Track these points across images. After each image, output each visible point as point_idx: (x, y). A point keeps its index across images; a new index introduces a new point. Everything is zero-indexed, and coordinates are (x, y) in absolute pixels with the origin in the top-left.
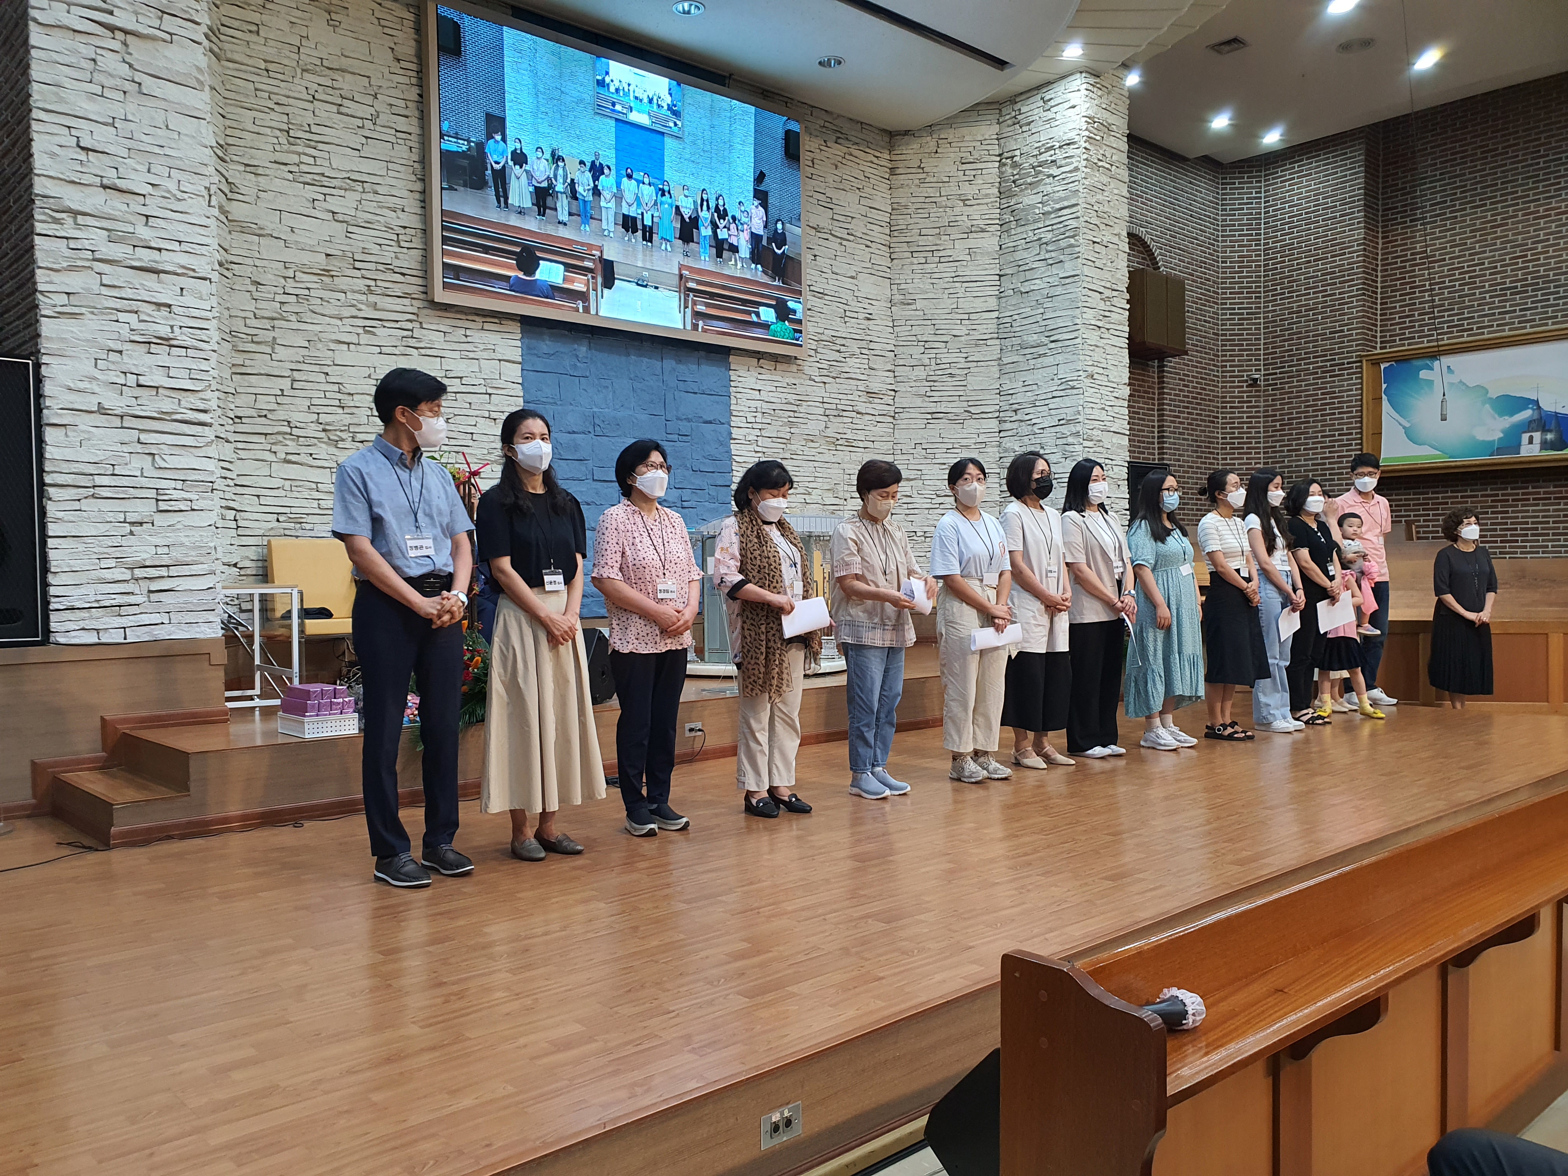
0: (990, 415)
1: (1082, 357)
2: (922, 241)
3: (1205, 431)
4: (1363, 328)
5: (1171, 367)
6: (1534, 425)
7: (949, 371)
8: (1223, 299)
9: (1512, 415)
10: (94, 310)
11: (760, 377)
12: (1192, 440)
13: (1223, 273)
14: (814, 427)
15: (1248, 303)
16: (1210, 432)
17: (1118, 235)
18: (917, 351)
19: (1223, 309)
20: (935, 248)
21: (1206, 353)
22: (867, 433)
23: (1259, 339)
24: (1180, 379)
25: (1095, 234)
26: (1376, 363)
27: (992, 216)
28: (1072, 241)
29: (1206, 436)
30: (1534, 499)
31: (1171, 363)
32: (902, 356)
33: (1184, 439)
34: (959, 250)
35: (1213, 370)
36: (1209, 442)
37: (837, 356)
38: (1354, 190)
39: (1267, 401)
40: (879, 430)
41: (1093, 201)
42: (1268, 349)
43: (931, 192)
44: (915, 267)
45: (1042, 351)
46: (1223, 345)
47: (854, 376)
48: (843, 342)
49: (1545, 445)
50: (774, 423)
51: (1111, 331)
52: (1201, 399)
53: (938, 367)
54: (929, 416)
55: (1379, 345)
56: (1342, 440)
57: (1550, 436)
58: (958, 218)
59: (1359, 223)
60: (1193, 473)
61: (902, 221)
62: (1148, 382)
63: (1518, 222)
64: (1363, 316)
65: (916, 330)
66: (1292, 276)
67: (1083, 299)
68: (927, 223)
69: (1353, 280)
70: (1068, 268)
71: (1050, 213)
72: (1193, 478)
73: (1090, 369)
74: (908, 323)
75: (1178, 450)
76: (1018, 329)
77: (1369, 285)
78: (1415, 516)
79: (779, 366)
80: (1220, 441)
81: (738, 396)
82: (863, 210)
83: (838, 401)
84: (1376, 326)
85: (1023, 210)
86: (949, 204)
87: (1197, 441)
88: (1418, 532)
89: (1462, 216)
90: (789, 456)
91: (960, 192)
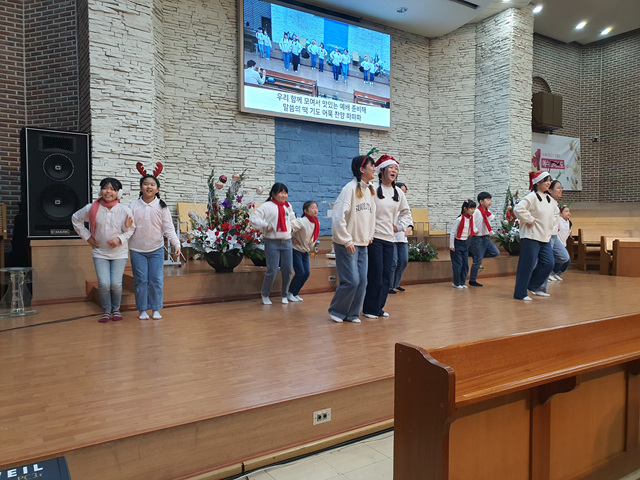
0: (470, 154)
1: (510, 129)
2: (442, 83)
7: (453, 136)
8: (582, 104)
10: (110, 115)
11: (372, 140)
13: (582, 92)
15: (593, 105)
17: (528, 77)
18: (439, 128)
19: (581, 108)
20: (447, 85)
21: (573, 128)
22: (418, 162)
23: (598, 121)
25: (517, 77)
27: (472, 71)
28: (507, 80)
32: (433, 130)
34: (458, 86)
37: (404, 130)
39: (602, 148)
40: (423, 161)
41: (516, 63)
42: (602, 125)
43: (446, 62)
44: (439, 93)
45: (492, 127)
46: (581, 124)
47: (412, 139)
48: (407, 125)
51: (524, 118)
53: (448, 135)
54: (444, 155)
58: (458, 73)
61: (434, 75)
65: (439, 119)
67: (511, 104)
68: (445, 75)
70: (505, 92)
71: (497, 69)
73: (513, 134)
74: (436, 116)
76: (483, 118)
79: (380, 135)
81: (362, 147)
82: (417, 71)
85: (486, 68)
86: (454, 67)
91: (459, 62)
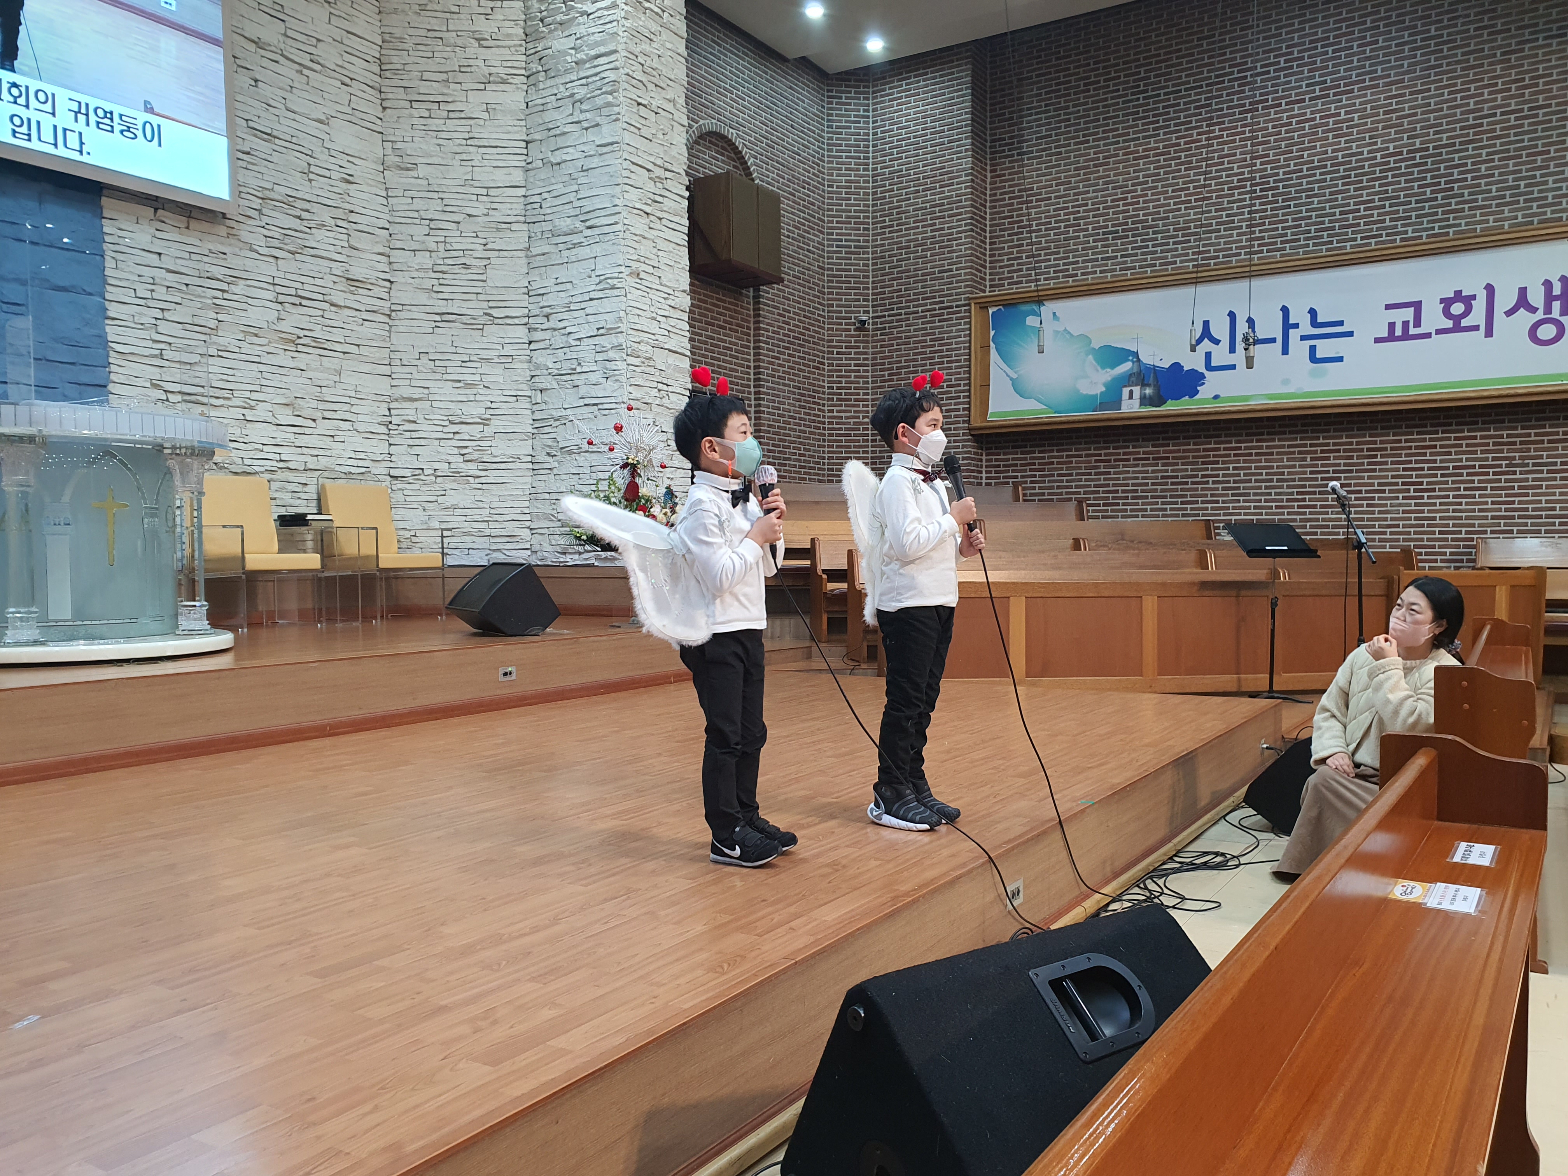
0: (516, 321)
1: (623, 249)
2: (424, 87)
3: (809, 378)
4: (972, 267)
5: (768, 299)
6: (1133, 379)
7: (463, 261)
8: (829, 228)
9: (1113, 367)
11: (159, 235)
12: (794, 387)
13: (829, 198)
14: (259, 316)
15: (855, 235)
16: (814, 379)
17: (673, 101)
18: (419, 231)
19: (828, 240)
20: (440, 98)
21: (810, 288)
22: (348, 333)
23: (867, 277)
24: (779, 315)
25: (639, 93)
26: (984, 307)
27: (516, 64)
28: (610, 98)
29: (810, 384)
30: (1135, 459)
31: (769, 293)
32: (399, 237)
33: (784, 385)
34: (474, 105)
35: (818, 309)
36: (814, 391)
37: (296, 224)
38: (961, 115)
39: (876, 347)
40: (367, 330)
41: (637, 51)
42: (876, 288)
43: (435, 24)
44: (415, 121)
45: (576, 239)
46: (829, 281)
47: (324, 254)
48: (307, 206)
49: (1145, 401)
50: (184, 302)
51: (664, 222)
52: (804, 340)
53: (448, 254)
54: (438, 318)
55: (988, 289)
56: (951, 392)
57: (1148, 391)
58: (471, 62)
59: (966, 150)
60: (795, 424)
61: (397, 60)
62: (742, 314)
63: (1119, 162)
64: (972, 255)
65: (418, 204)
66: (901, 207)
67: (626, 173)
68: (432, 65)
69: (960, 214)
70: (606, 134)
71: (584, 62)
72: (795, 430)
73: (634, 265)
74: (407, 193)
75: (778, 396)
76: (549, 211)
77: (977, 221)
78: (1022, 477)
79: (193, 224)
80: (827, 391)
81: (119, 256)
82: (338, 34)
83: (299, 285)
84: (985, 267)
85: (553, 57)
86: (459, 42)
87: (799, 388)
88: (1025, 495)
89: (1066, 152)
90: (215, 353)
91: (474, 28)
